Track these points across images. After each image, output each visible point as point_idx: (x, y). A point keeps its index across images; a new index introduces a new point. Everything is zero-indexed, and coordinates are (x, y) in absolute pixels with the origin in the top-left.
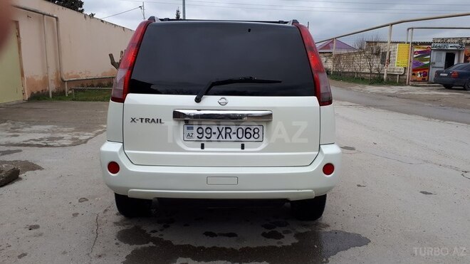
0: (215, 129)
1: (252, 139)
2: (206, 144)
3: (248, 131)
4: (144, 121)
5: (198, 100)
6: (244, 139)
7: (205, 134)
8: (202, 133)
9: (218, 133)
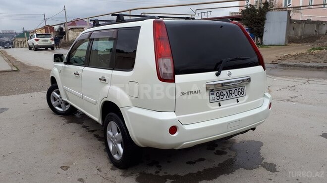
0: (225, 93)
1: (241, 95)
2: (221, 103)
3: (239, 90)
4: (189, 93)
5: (217, 75)
6: (238, 96)
7: (220, 97)
8: (219, 96)
9: (226, 95)
